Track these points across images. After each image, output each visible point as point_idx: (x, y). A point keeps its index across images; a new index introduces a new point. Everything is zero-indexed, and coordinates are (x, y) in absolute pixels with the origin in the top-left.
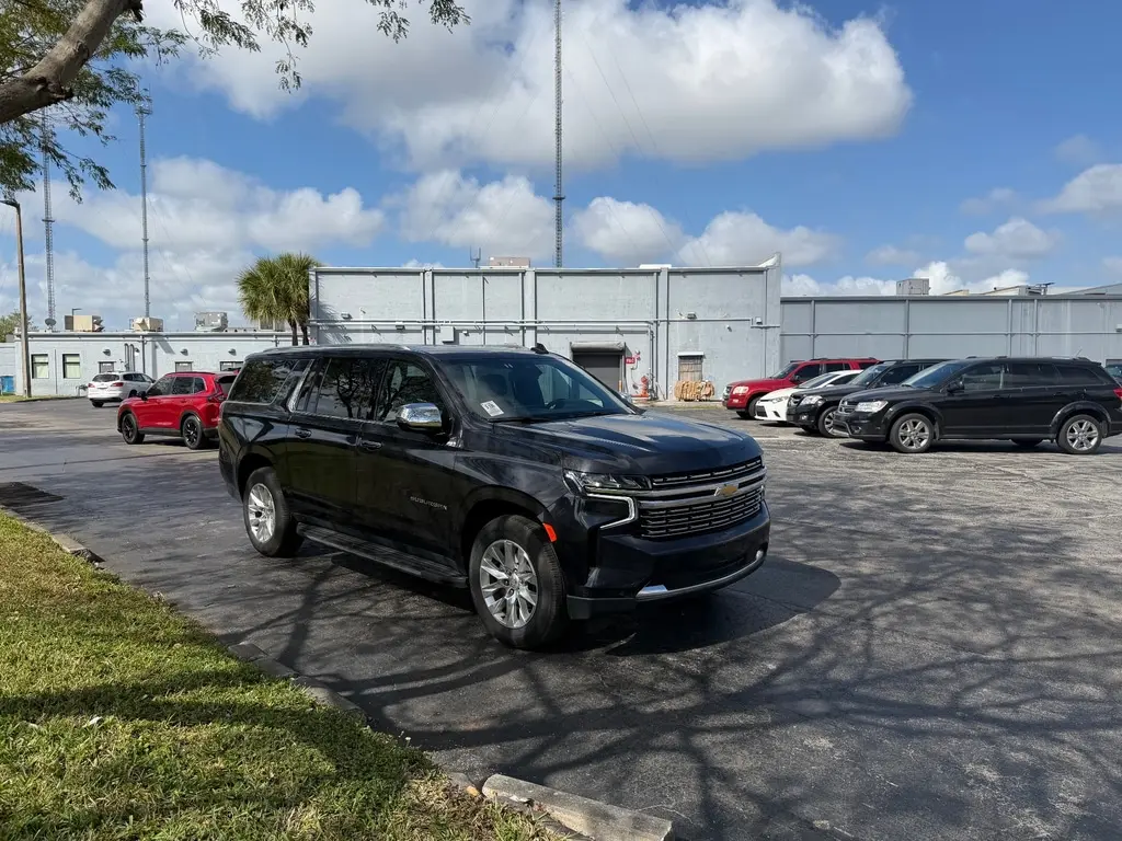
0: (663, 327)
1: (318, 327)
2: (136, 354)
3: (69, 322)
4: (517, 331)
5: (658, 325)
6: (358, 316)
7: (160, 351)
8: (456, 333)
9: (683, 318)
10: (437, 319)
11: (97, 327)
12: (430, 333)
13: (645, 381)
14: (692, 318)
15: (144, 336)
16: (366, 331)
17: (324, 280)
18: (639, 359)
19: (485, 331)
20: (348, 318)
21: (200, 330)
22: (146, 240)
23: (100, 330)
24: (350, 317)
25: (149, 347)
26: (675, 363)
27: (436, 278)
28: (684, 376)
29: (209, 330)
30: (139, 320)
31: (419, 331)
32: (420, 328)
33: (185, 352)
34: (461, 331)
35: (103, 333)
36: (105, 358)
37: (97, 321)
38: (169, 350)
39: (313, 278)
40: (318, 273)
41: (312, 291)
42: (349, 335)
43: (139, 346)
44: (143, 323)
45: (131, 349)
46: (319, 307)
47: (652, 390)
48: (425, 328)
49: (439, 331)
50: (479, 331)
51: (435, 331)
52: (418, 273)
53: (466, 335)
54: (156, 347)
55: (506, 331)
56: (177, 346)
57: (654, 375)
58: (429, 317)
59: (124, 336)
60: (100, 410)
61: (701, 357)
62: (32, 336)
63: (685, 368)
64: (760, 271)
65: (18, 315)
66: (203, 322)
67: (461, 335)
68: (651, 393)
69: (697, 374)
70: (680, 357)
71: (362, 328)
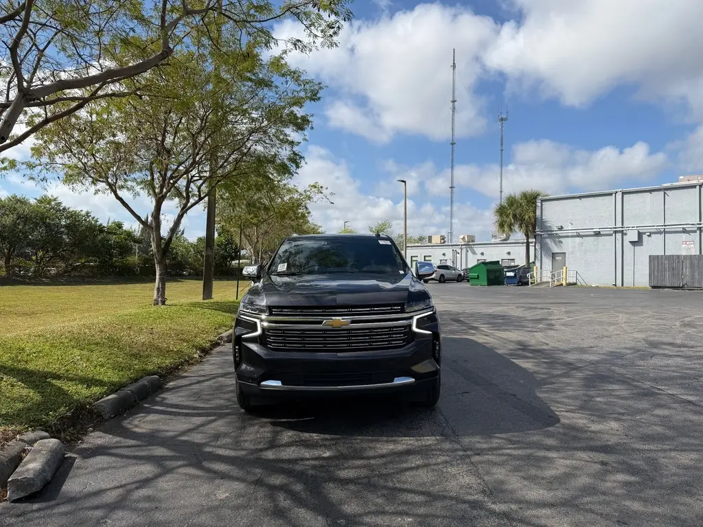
1: (541, 235)
2: (458, 255)
3: (430, 239)
4: (695, 232)
6: (568, 227)
7: (470, 253)
8: (640, 235)
10: (625, 225)
11: (442, 241)
12: (619, 236)
15: (462, 245)
16: (572, 236)
17: (546, 204)
19: (665, 232)
20: (561, 228)
21: (493, 241)
22: (501, 192)
23: (444, 242)
24: (562, 227)
25: (464, 251)
27: (625, 196)
29: (498, 240)
30: (462, 237)
31: (611, 235)
32: (612, 232)
33: (482, 254)
34: (645, 233)
35: (446, 244)
36: (443, 258)
37: (443, 238)
38: (474, 253)
39: (539, 204)
40: (542, 201)
41: (538, 213)
42: (561, 239)
43: (459, 251)
44: (464, 238)
45: (455, 252)
46: (542, 222)
48: (615, 232)
49: (626, 234)
50: (660, 233)
51: (623, 234)
52: (611, 194)
53: (649, 236)
54: (468, 251)
55: (684, 231)
56: (478, 250)
58: (619, 225)
59: (452, 246)
60: (427, 284)
62: (409, 247)
65: (401, 236)
66: (496, 236)
67: (645, 237)
71: (570, 234)
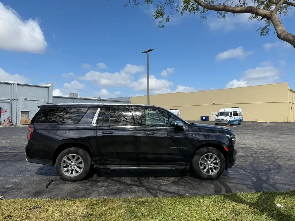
0: (15, 102)
5: (13, 101)
9: (22, 99)
13: (8, 119)
14: (25, 99)
18: (6, 111)
26: (20, 113)
28: (23, 117)
47: (11, 122)
57: (12, 117)
61: (29, 111)
63: (23, 115)
64: (47, 87)
68: (11, 123)
69: (27, 117)
70: (21, 111)
